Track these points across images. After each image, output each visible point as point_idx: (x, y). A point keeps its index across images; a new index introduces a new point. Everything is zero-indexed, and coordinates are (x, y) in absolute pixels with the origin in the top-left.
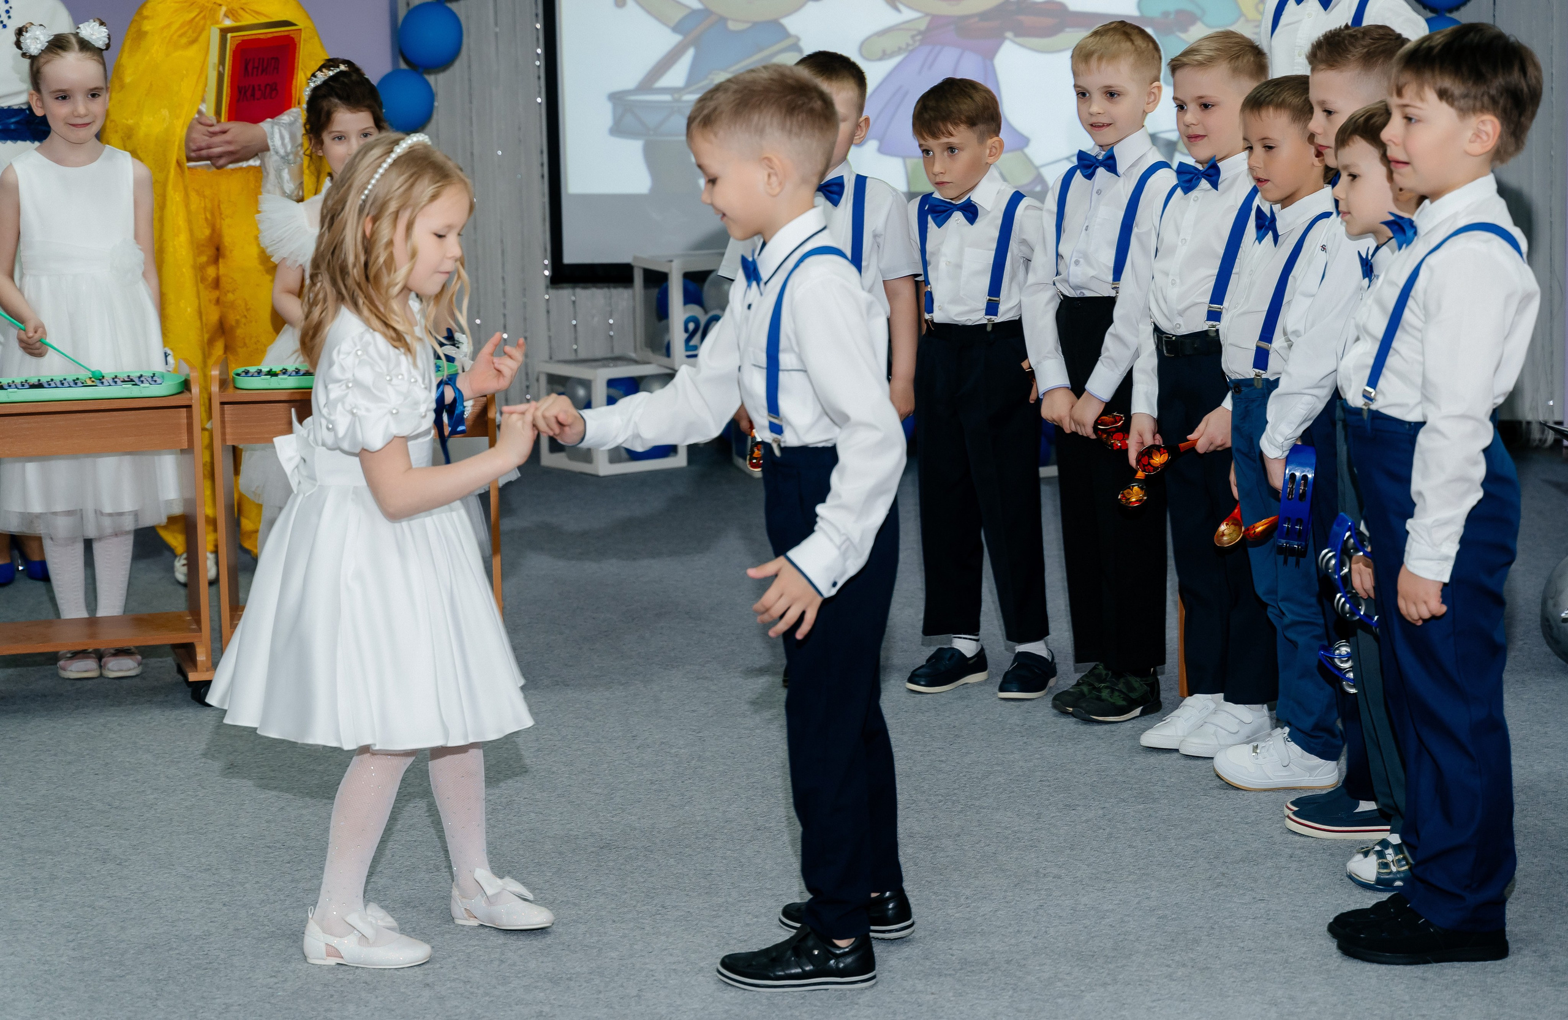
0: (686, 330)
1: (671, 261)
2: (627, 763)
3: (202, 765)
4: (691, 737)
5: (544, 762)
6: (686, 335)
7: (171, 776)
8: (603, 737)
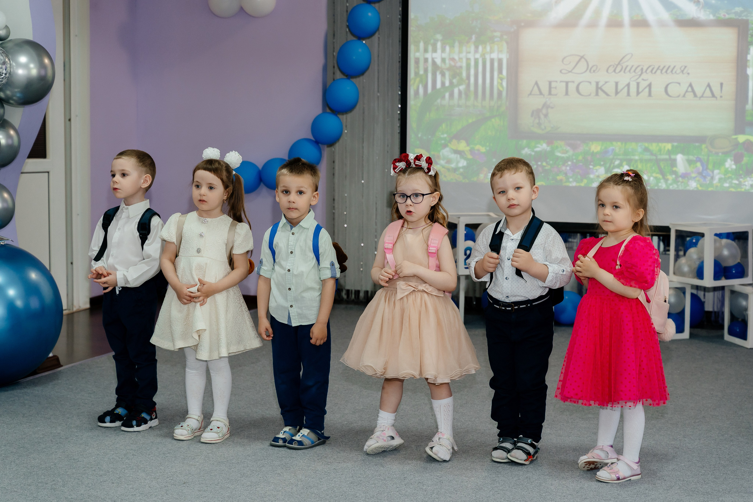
0: (465, 254)
1: (459, 218)
2: (398, 494)
3: (170, 481)
4: (436, 480)
5: (353, 490)
6: (465, 257)
7: (152, 486)
8: (388, 477)
